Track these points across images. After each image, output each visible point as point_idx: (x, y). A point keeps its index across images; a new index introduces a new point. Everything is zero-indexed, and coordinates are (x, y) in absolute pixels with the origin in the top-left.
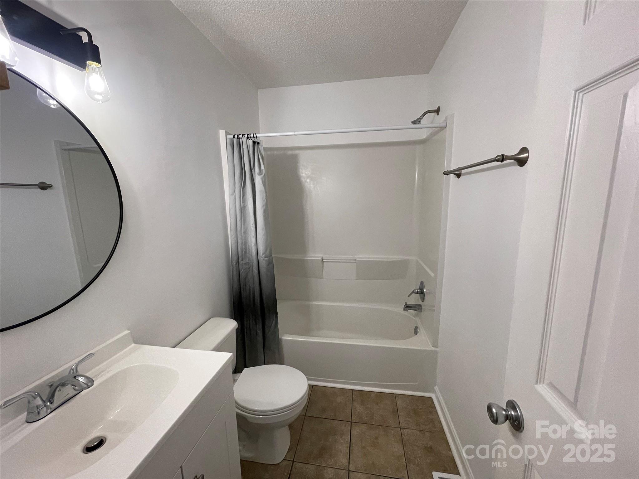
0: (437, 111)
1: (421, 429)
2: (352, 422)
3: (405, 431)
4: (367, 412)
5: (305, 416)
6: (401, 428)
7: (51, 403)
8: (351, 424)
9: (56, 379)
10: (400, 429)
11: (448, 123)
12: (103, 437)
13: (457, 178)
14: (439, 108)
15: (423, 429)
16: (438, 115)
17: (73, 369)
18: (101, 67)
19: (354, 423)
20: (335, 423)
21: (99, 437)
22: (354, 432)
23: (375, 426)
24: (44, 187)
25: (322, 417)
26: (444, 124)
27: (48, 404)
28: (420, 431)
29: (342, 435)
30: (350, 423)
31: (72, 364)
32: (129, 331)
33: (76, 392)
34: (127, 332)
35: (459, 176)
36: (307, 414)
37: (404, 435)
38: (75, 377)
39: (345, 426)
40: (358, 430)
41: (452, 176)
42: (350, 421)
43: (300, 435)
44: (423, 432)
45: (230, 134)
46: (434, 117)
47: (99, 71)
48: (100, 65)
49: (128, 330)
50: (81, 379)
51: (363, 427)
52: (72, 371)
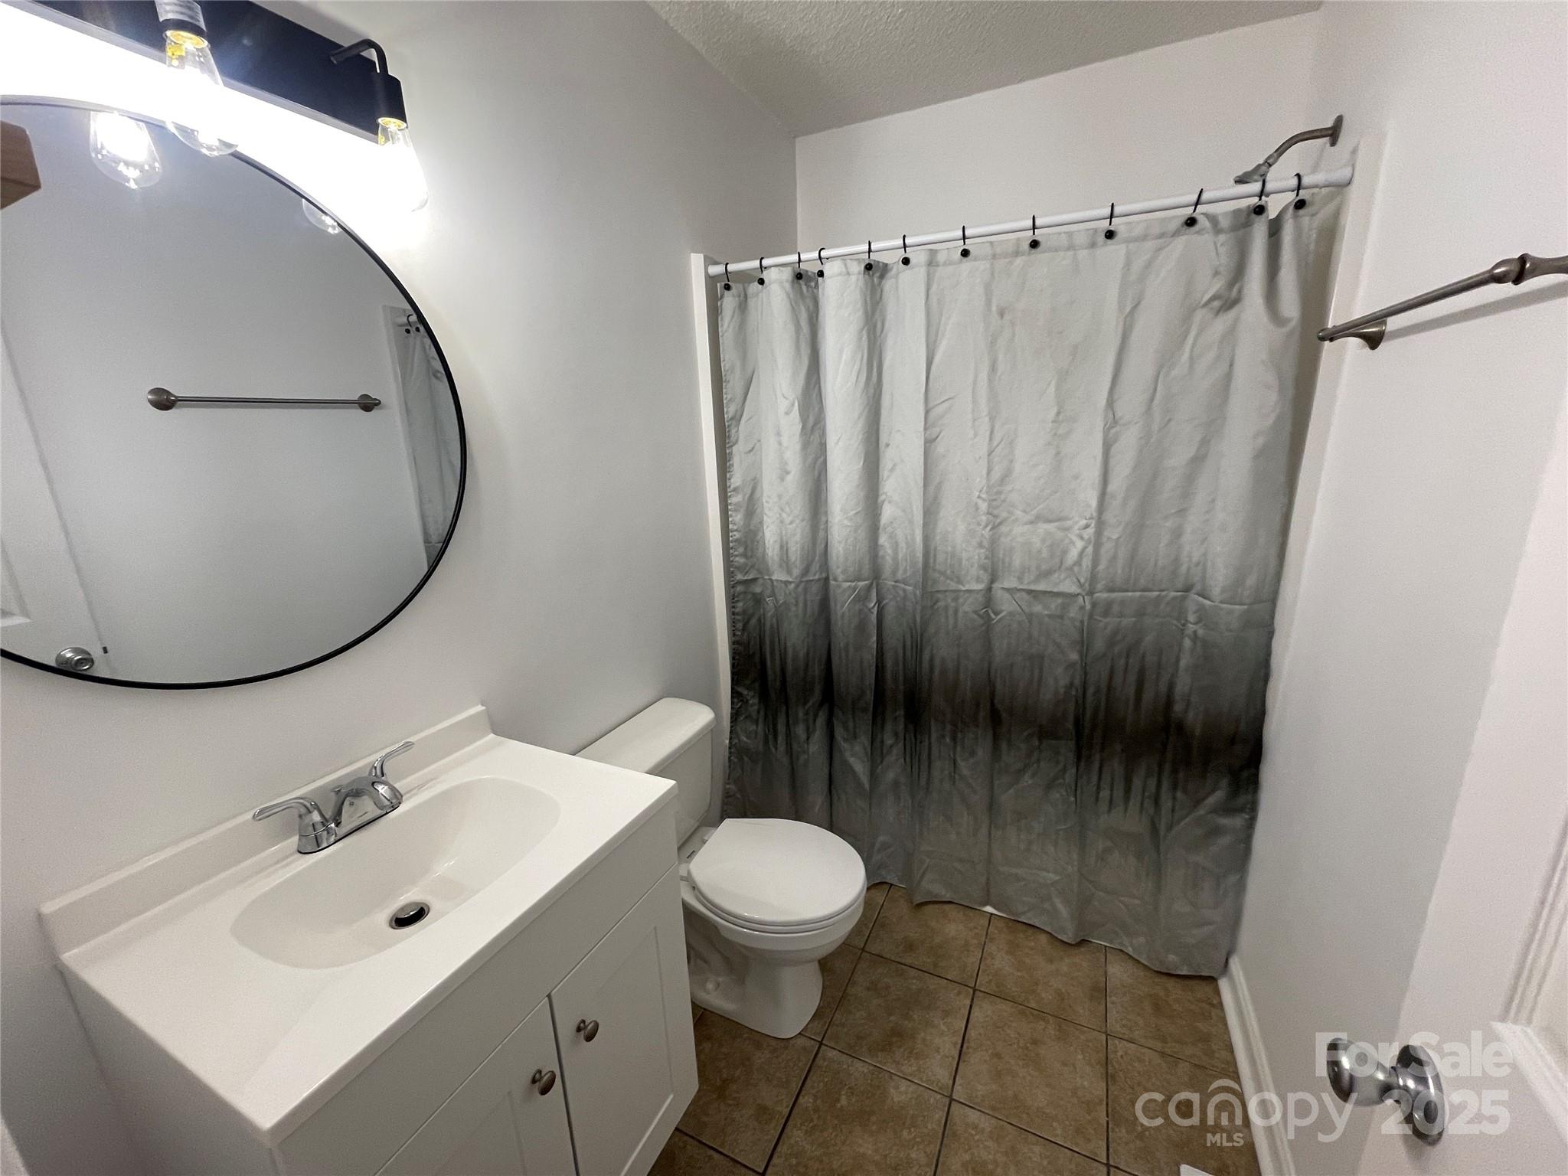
0: (1333, 134)
1: (1168, 1051)
2: (978, 990)
3: (1120, 1048)
4: (1020, 974)
5: (863, 949)
6: (1107, 1035)
7: (338, 825)
8: (974, 993)
9: (345, 782)
10: (1104, 1037)
11: (1357, 168)
12: (427, 905)
13: (1368, 349)
14: (1339, 120)
15: (1175, 1053)
16: (1333, 144)
17: (375, 768)
18: (407, 127)
19: (981, 994)
20: (933, 983)
21: (417, 904)
22: (976, 1013)
23: (1036, 1012)
24: (368, 404)
25: (903, 961)
26: (1346, 173)
27: (333, 825)
28: (1163, 1054)
29: (946, 1013)
30: (971, 991)
31: (375, 758)
32: (484, 708)
33: (379, 812)
34: (480, 708)
35: (1374, 341)
36: (867, 946)
37: (1116, 1055)
38: (373, 783)
39: (959, 993)
40: (989, 1012)
41: (1354, 342)
42: (973, 985)
43: (845, 990)
44: (1171, 1059)
45: (716, 263)
46: (1322, 150)
47: (404, 136)
48: (405, 125)
49: (482, 705)
50: (382, 789)
51: (1005, 1007)
52: (374, 770)
